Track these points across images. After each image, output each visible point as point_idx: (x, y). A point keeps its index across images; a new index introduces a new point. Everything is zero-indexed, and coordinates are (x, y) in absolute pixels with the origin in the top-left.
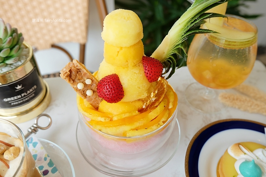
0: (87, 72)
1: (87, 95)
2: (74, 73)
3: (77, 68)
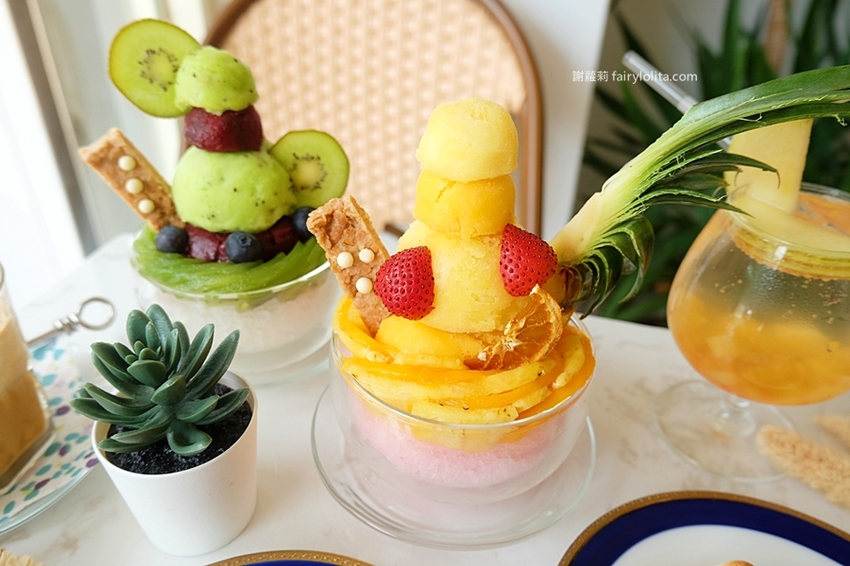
0: (367, 232)
1: (357, 291)
2: (336, 224)
3: (348, 214)
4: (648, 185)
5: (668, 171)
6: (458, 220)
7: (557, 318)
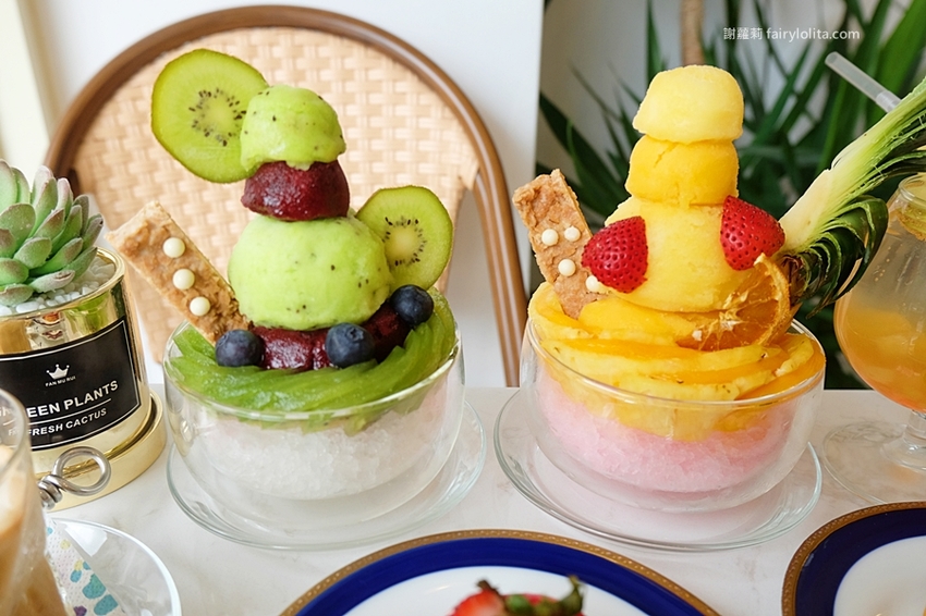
1: (558, 275)
4: (886, 152)
5: (909, 134)
6: (677, 185)
7: (783, 296)
